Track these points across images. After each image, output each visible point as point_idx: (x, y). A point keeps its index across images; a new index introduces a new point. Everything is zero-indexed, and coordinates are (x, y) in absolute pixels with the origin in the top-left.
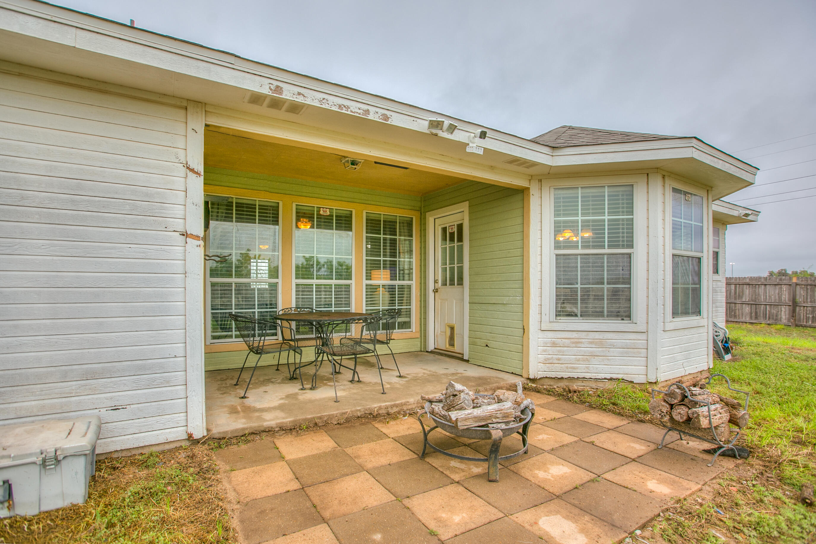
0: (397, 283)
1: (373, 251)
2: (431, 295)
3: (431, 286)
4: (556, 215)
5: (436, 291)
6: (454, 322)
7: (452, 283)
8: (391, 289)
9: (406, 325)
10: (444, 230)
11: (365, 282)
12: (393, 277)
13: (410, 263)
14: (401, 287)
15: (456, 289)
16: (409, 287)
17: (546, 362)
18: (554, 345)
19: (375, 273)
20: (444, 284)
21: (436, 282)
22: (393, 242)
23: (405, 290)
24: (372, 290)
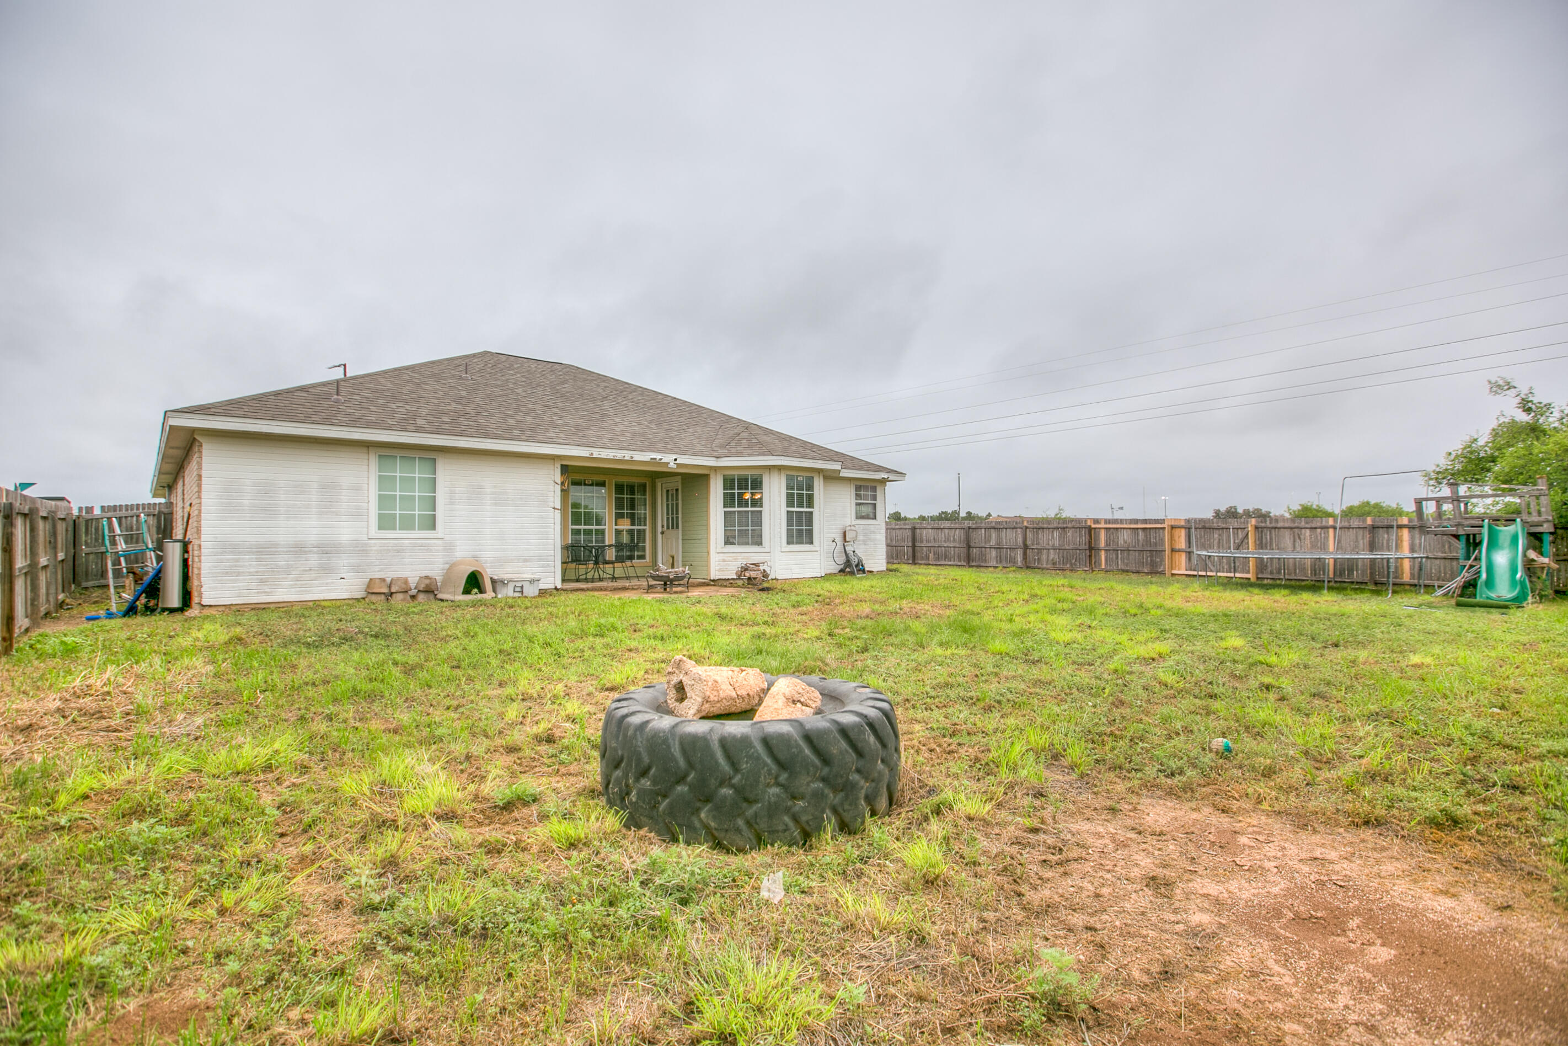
0: (636, 527)
1: (619, 504)
2: (660, 536)
3: (660, 530)
4: (724, 489)
5: (662, 533)
6: (674, 553)
7: (673, 528)
8: (631, 532)
9: (643, 557)
10: (668, 491)
11: (615, 527)
12: (633, 524)
13: (645, 514)
14: (639, 531)
15: (675, 531)
16: (644, 530)
17: (720, 570)
18: (724, 561)
19: (620, 521)
20: (668, 528)
21: (663, 527)
22: (632, 500)
23: (641, 533)
24: (618, 532)
